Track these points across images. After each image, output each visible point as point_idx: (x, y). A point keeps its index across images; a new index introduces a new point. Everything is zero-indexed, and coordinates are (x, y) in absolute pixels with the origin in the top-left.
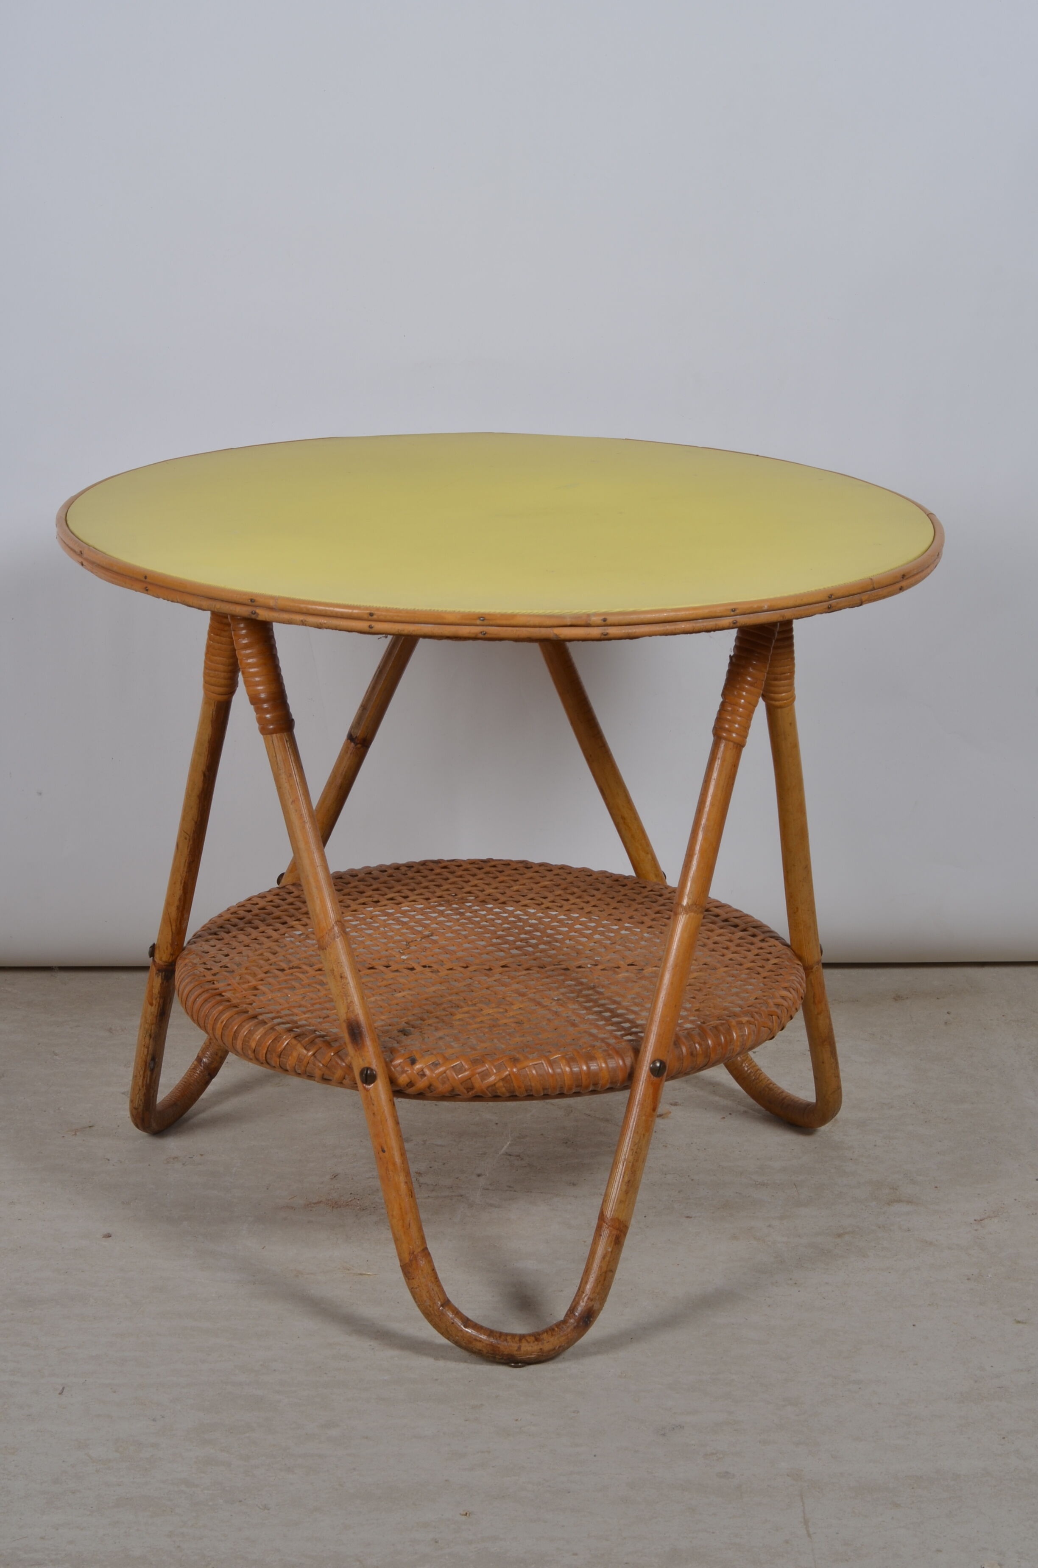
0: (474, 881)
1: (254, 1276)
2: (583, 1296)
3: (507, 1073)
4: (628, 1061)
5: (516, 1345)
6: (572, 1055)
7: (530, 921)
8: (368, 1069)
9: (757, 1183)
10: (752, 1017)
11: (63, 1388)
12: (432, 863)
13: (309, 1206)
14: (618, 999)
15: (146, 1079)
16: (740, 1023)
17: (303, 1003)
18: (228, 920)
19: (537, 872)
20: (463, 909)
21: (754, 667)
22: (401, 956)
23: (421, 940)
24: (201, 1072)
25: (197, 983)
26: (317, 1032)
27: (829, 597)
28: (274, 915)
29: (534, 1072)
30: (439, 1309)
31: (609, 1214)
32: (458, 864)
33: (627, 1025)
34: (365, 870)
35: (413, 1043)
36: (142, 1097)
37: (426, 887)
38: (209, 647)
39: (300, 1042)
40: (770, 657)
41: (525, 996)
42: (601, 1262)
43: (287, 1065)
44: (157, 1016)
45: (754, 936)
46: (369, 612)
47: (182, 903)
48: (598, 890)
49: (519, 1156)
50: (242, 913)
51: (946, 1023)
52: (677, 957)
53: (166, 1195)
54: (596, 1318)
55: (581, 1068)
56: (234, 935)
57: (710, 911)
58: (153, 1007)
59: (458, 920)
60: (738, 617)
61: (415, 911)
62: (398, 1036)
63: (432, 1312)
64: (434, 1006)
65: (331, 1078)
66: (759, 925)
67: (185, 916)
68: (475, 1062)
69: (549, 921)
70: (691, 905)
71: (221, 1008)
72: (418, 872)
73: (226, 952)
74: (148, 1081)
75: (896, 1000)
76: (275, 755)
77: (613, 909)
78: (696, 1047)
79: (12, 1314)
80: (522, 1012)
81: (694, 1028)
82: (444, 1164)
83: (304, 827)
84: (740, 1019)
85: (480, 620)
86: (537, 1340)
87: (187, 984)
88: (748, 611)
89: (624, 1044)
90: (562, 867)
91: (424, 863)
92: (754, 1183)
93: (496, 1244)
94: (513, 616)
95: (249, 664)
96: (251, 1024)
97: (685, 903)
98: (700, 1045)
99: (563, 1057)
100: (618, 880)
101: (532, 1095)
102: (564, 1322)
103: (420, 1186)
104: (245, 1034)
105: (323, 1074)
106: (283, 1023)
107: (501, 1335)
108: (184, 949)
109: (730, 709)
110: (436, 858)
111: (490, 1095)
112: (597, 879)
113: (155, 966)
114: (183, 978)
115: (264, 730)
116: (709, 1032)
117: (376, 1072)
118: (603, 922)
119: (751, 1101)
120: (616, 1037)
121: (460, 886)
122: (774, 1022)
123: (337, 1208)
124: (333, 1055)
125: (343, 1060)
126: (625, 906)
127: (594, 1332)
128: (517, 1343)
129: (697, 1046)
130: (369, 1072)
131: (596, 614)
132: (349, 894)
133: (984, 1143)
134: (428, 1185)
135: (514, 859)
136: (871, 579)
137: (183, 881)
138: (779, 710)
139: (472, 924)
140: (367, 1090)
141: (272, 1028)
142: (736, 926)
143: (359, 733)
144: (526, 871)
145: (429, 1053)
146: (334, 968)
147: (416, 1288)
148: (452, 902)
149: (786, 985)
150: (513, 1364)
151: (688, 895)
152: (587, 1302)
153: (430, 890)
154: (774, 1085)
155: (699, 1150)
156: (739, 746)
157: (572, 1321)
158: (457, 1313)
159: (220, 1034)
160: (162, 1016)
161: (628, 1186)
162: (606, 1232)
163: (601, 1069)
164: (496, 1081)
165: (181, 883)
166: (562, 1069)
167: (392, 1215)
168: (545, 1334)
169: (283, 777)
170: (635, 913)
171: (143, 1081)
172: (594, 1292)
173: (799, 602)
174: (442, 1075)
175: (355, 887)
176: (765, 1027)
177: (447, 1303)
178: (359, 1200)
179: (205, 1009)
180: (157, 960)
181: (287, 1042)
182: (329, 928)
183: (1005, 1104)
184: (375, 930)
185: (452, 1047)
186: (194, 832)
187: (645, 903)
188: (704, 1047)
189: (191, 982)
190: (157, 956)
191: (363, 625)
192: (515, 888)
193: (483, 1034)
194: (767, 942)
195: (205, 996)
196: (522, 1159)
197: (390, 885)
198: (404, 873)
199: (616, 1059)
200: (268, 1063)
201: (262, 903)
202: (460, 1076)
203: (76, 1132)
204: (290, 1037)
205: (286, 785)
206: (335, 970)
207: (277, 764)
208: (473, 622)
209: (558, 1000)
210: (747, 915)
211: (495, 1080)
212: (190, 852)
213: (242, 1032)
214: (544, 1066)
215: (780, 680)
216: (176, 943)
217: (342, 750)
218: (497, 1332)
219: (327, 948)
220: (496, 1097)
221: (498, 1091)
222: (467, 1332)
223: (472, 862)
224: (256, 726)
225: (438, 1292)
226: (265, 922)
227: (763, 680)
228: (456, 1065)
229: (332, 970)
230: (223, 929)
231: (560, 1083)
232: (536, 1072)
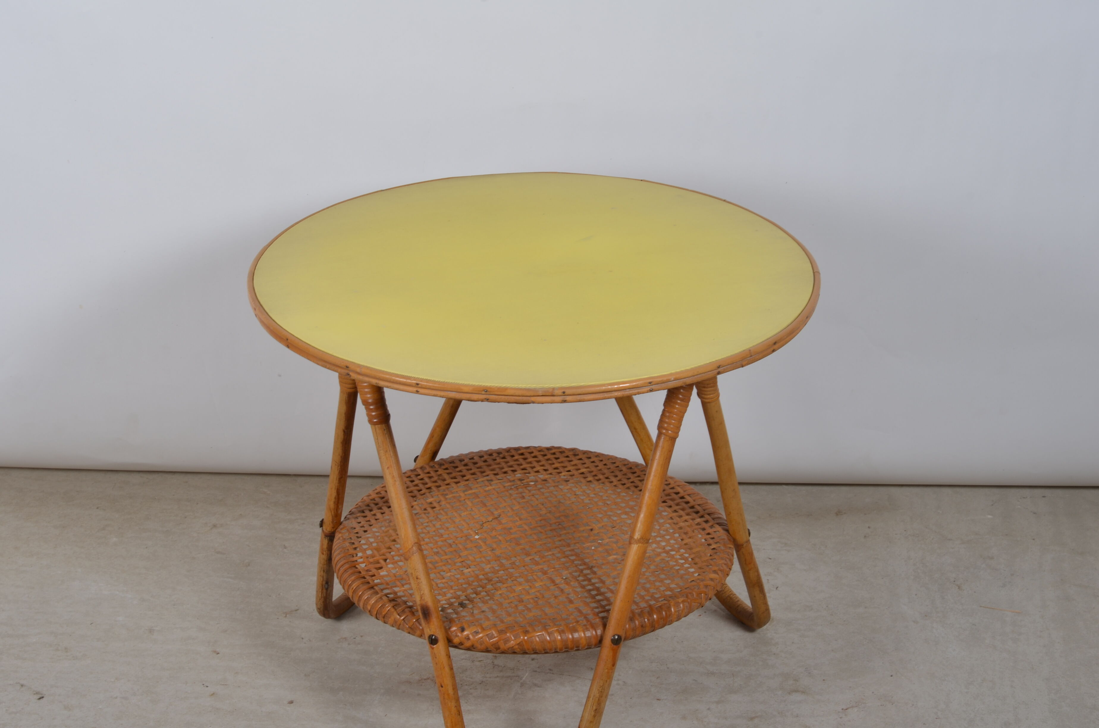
0: (538, 467)
3: (521, 640)
4: (599, 632)
6: (563, 628)
8: (433, 635)
9: (709, 672)
13: (421, 681)
14: (604, 578)
15: (323, 594)
16: (677, 602)
19: (581, 459)
22: (476, 535)
26: (407, 603)
33: (604, 603)
35: (466, 615)
36: (322, 603)
37: (506, 472)
39: (396, 610)
41: (546, 574)
43: (389, 622)
44: (327, 561)
45: (707, 522)
47: (337, 500)
48: (613, 473)
51: (865, 536)
52: (630, 571)
53: (334, 669)
55: (568, 637)
58: (324, 555)
59: (519, 503)
60: (653, 386)
62: (458, 608)
64: (487, 581)
65: (414, 633)
67: (340, 507)
68: (501, 633)
72: (504, 458)
73: (365, 529)
74: (325, 595)
76: (377, 437)
78: (645, 622)
80: (541, 589)
81: (646, 607)
83: (395, 484)
85: (484, 391)
88: (660, 382)
89: (598, 619)
91: (508, 450)
92: (707, 672)
93: (532, 718)
94: (505, 389)
96: (369, 593)
97: (636, 537)
98: (648, 619)
99: (557, 629)
101: (537, 652)
103: (494, 667)
104: (365, 598)
105: (410, 630)
106: (388, 594)
108: (341, 523)
109: (668, 415)
111: (511, 651)
113: (323, 532)
114: (337, 547)
115: (370, 421)
117: (438, 637)
120: (594, 614)
124: (415, 621)
125: (420, 625)
129: (646, 620)
130: (434, 637)
133: (865, 643)
136: (750, 350)
137: (336, 488)
138: (708, 404)
140: (433, 648)
141: (382, 597)
144: (573, 458)
145: (473, 624)
146: (413, 572)
148: (519, 487)
151: (638, 532)
154: (733, 595)
156: (673, 439)
161: (595, 712)
163: (581, 638)
164: (513, 645)
165: (335, 489)
166: (556, 637)
169: (382, 452)
173: (696, 373)
174: (480, 639)
175: (460, 471)
176: (695, 603)
180: (324, 530)
181: (389, 608)
182: (410, 548)
185: (488, 619)
186: (341, 462)
188: (651, 621)
189: (340, 552)
190: (324, 527)
191: (413, 390)
195: (347, 565)
197: (482, 470)
198: (494, 458)
199: (591, 631)
200: (378, 619)
202: (491, 641)
203: (286, 614)
204: (390, 605)
205: (384, 457)
206: (414, 574)
207: (379, 443)
208: (480, 392)
209: (566, 578)
211: (513, 643)
212: (339, 472)
214: (544, 636)
215: (707, 388)
216: (335, 521)
219: (409, 560)
220: (515, 653)
221: (516, 650)
228: (489, 634)
229: (412, 574)
230: (368, 507)
231: (554, 647)
232: (539, 639)
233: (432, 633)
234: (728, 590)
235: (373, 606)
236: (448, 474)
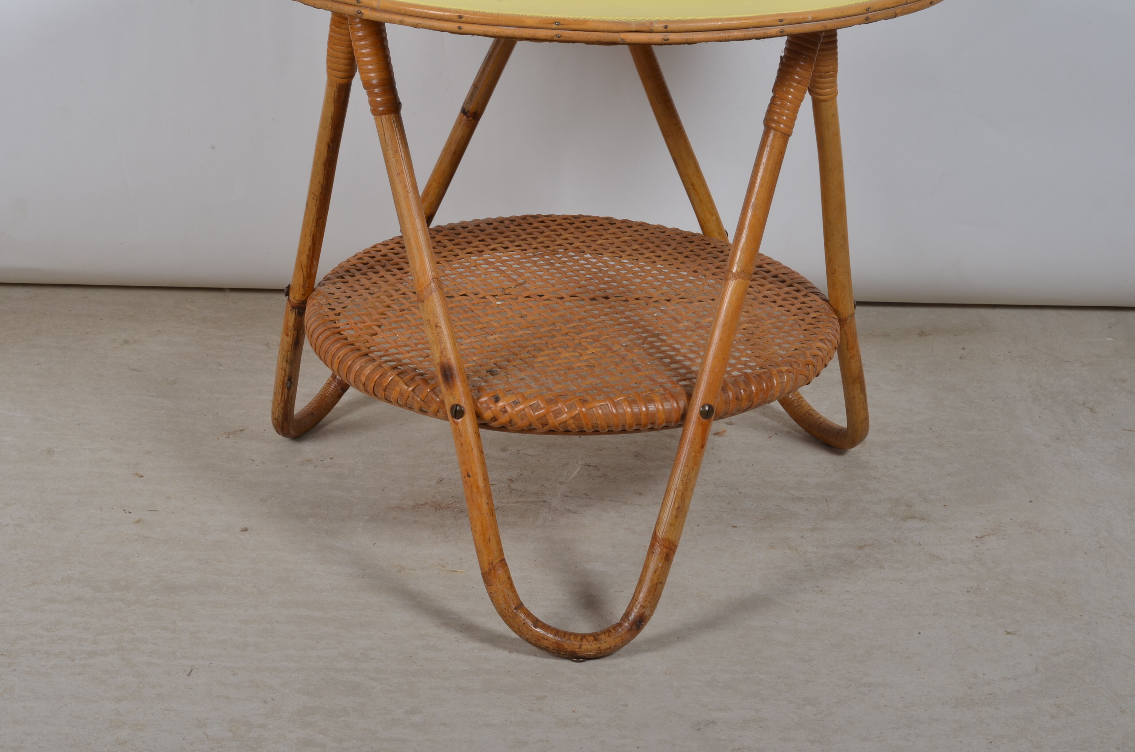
0: (565, 235)
1: (364, 570)
2: (636, 604)
3: (577, 412)
4: (682, 404)
5: (578, 643)
6: (633, 398)
7: (609, 272)
8: (457, 405)
9: (794, 497)
10: (791, 367)
11: (192, 670)
12: (532, 218)
13: (416, 507)
14: (678, 346)
15: (284, 395)
16: (781, 372)
17: (408, 343)
18: (355, 265)
19: (619, 228)
20: (554, 260)
21: (801, 67)
22: (497, 301)
23: (515, 288)
24: (335, 387)
25: (321, 322)
26: (417, 370)
27: (867, 10)
28: (393, 261)
29: (600, 412)
30: (513, 611)
31: (660, 534)
32: (553, 219)
33: (683, 371)
34: (474, 222)
35: (498, 383)
36: (281, 411)
37: (525, 240)
38: (330, 37)
39: (402, 378)
40: (815, 58)
41: (598, 341)
42: (653, 575)
43: (391, 398)
44: (292, 345)
45: (798, 291)
46: (458, 14)
47: (311, 252)
48: (669, 245)
49: (596, 467)
50: (366, 259)
51: (961, 357)
52: (726, 317)
53: (298, 494)
54: (647, 622)
55: (641, 410)
56: (357, 279)
57: (763, 267)
58: (289, 337)
59: (548, 270)
60: (785, 26)
61: (512, 261)
62: (486, 376)
63: (507, 613)
64: (520, 349)
65: (428, 411)
66: (803, 281)
67: (315, 263)
68: (550, 402)
69: (625, 273)
70: (740, 272)
71: (339, 345)
72: (519, 225)
73: (348, 294)
74: (286, 397)
75: (920, 335)
76: (383, 133)
77: (680, 263)
78: (741, 393)
79: (157, 600)
80: (594, 356)
81: (740, 376)
82: (533, 472)
83: (407, 197)
84: (780, 368)
85: (556, 24)
86: (596, 639)
87: (313, 323)
88: (793, 22)
89: (678, 388)
90: (641, 224)
91: (524, 218)
92: (792, 497)
93: (570, 547)
94: (585, 21)
95: (363, 54)
96: (362, 361)
97: (734, 271)
98: (745, 391)
99: (626, 400)
100: (687, 237)
101: (598, 431)
102: (620, 625)
104: (357, 368)
105: (421, 407)
106: (389, 361)
107: (566, 634)
108: (314, 290)
109: (779, 103)
110: (535, 213)
111: (562, 430)
112: (669, 236)
113: (290, 304)
114: (311, 316)
115: (375, 112)
116: (754, 380)
117: (464, 408)
118: (671, 275)
119: (793, 422)
120: (673, 383)
121: (553, 239)
122: (810, 370)
123: (440, 509)
124: (429, 392)
125: (437, 396)
126: (691, 261)
127: (647, 631)
128: (578, 642)
129: (742, 391)
130: (458, 408)
131: (658, 22)
132: (458, 244)
133: (987, 467)
134: (517, 491)
135: (601, 216)
137: (312, 234)
138: (823, 103)
139: (560, 273)
140: (457, 424)
141: (380, 366)
142: (783, 282)
143: (471, 108)
144: (610, 226)
145: (511, 392)
146: (430, 318)
147: (494, 593)
148: (545, 254)
149: (822, 337)
150: (575, 659)
151: (737, 264)
152: (639, 609)
153: (527, 242)
154: (813, 410)
155: (747, 465)
156: (786, 136)
157: (627, 624)
158: (529, 614)
159: (337, 368)
160: (297, 345)
161: (678, 511)
162: (658, 550)
163: (658, 410)
164: (567, 419)
165: (310, 236)
166: (624, 410)
167: (475, 531)
168: (603, 635)
169: (390, 152)
170: (699, 267)
171: (281, 397)
172: (646, 601)
173: (840, 14)
174: (521, 412)
175: (465, 238)
176: (802, 375)
177: (520, 606)
178: (458, 503)
179: (326, 345)
180: (292, 300)
181: (391, 378)
182: (427, 284)
183: (1007, 432)
184: (477, 278)
185: (530, 387)
186: (321, 194)
187: (708, 259)
188: (748, 392)
189: (316, 320)
190: (291, 295)
191: (454, 26)
192: (599, 242)
193: (559, 376)
194: (809, 296)
195: (327, 333)
196: (598, 470)
197: (493, 237)
198: (507, 226)
199: (672, 401)
200: (376, 395)
201: (385, 250)
202: (536, 414)
203: (229, 434)
204: (393, 374)
205: (392, 160)
206: (432, 320)
207: (385, 141)
208: (550, 26)
209: (626, 346)
210: (793, 272)
211: (566, 417)
212: (317, 210)
213: (355, 367)
214: (608, 407)
215: (825, 77)
216: (307, 286)
217: (456, 121)
218: (562, 632)
219: (425, 301)
220: (567, 432)
221: (569, 427)
222: (536, 631)
223: (565, 218)
224: (368, 107)
225: (512, 597)
226: (384, 268)
227: (808, 79)
228: (533, 404)
229: (429, 320)
230: (349, 273)
231: (622, 422)
232: (602, 412)
233: (456, 403)
234: (806, 405)
235: (368, 378)
236: (450, 240)
